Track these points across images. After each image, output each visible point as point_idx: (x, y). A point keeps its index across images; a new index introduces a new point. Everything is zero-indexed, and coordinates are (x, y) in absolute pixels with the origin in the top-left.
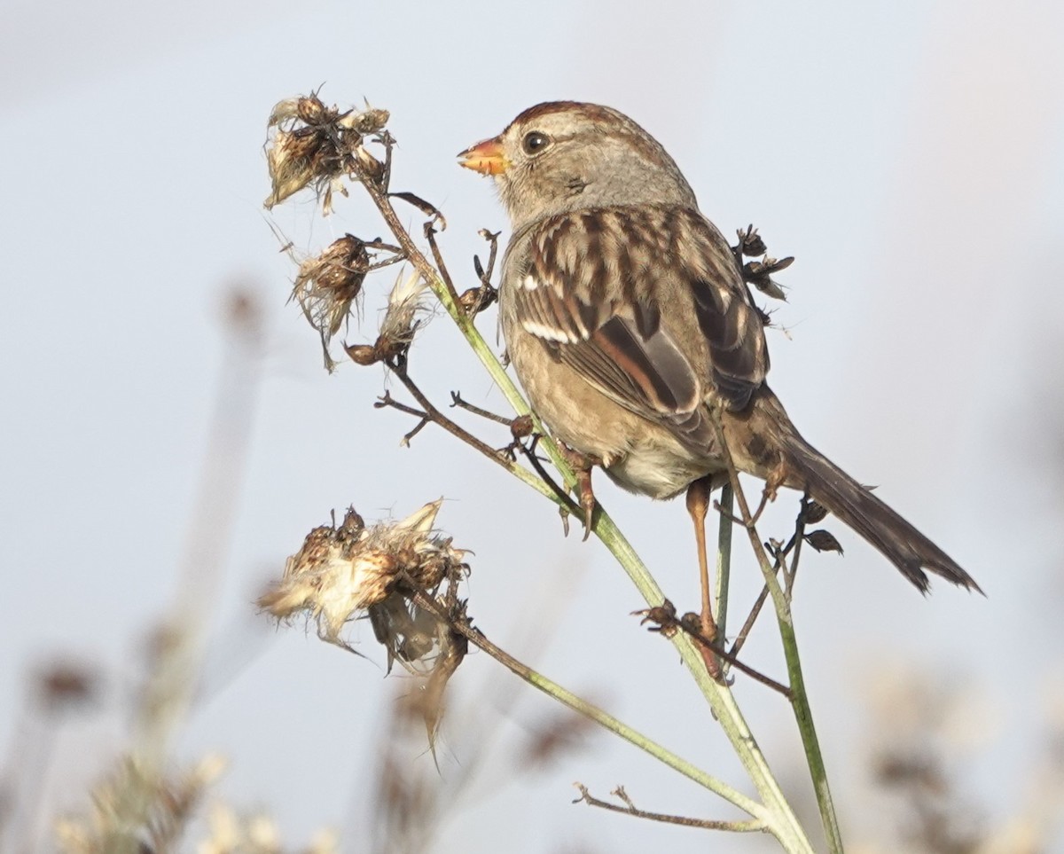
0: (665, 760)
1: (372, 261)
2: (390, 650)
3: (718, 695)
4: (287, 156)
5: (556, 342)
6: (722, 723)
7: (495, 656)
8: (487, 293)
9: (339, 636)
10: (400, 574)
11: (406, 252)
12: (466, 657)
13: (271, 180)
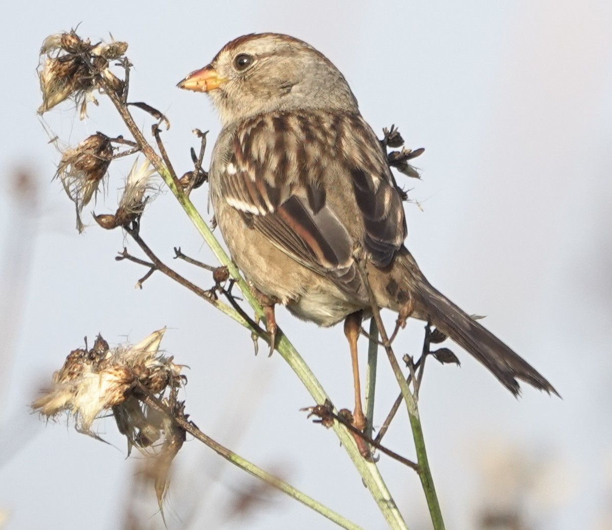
0: (329, 517)
1: (115, 152)
2: (130, 439)
3: (367, 469)
4: (53, 76)
5: (250, 214)
6: (370, 489)
7: (204, 442)
8: (199, 175)
9: (91, 429)
10: (135, 383)
11: (140, 145)
12: (185, 443)
13: (42, 93)
